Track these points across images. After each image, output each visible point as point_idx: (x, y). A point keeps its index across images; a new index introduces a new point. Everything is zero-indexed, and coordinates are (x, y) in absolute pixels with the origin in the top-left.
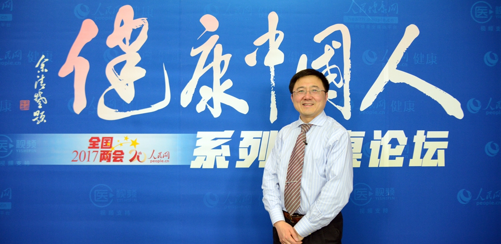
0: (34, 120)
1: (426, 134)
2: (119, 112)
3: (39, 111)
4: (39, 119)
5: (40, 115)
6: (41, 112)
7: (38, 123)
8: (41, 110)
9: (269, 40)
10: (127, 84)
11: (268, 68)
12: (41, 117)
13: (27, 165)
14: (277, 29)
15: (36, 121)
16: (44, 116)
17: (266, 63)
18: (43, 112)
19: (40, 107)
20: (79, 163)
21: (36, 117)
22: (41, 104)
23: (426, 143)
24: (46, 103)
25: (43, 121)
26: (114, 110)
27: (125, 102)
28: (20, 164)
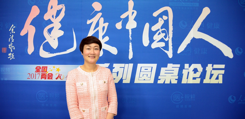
0: (9, 58)
1: (213, 66)
2: (50, 54)
3: (11, 53)
4: (11, 57)
5: (11, 55)
6: (12, 54)
7: (11, 59)
8: (12, 53)
9: (128, 15)
10: (54, 39)
11: (128, 30)
12: (12, 56)
13: (6, 80)
14: (133, 9)
15: (10, 58)
16: (14, 55)
17: (127, 27)
18: (13, 54)
19: (12, 51)
20: (31, 80)
21: (10, 56)
22: (12, 50)
23: (213, 71)
24: (14, 49)
25: (13, 58)
26: (48, 53)
27: (53, 48)
28: (3, 80)
